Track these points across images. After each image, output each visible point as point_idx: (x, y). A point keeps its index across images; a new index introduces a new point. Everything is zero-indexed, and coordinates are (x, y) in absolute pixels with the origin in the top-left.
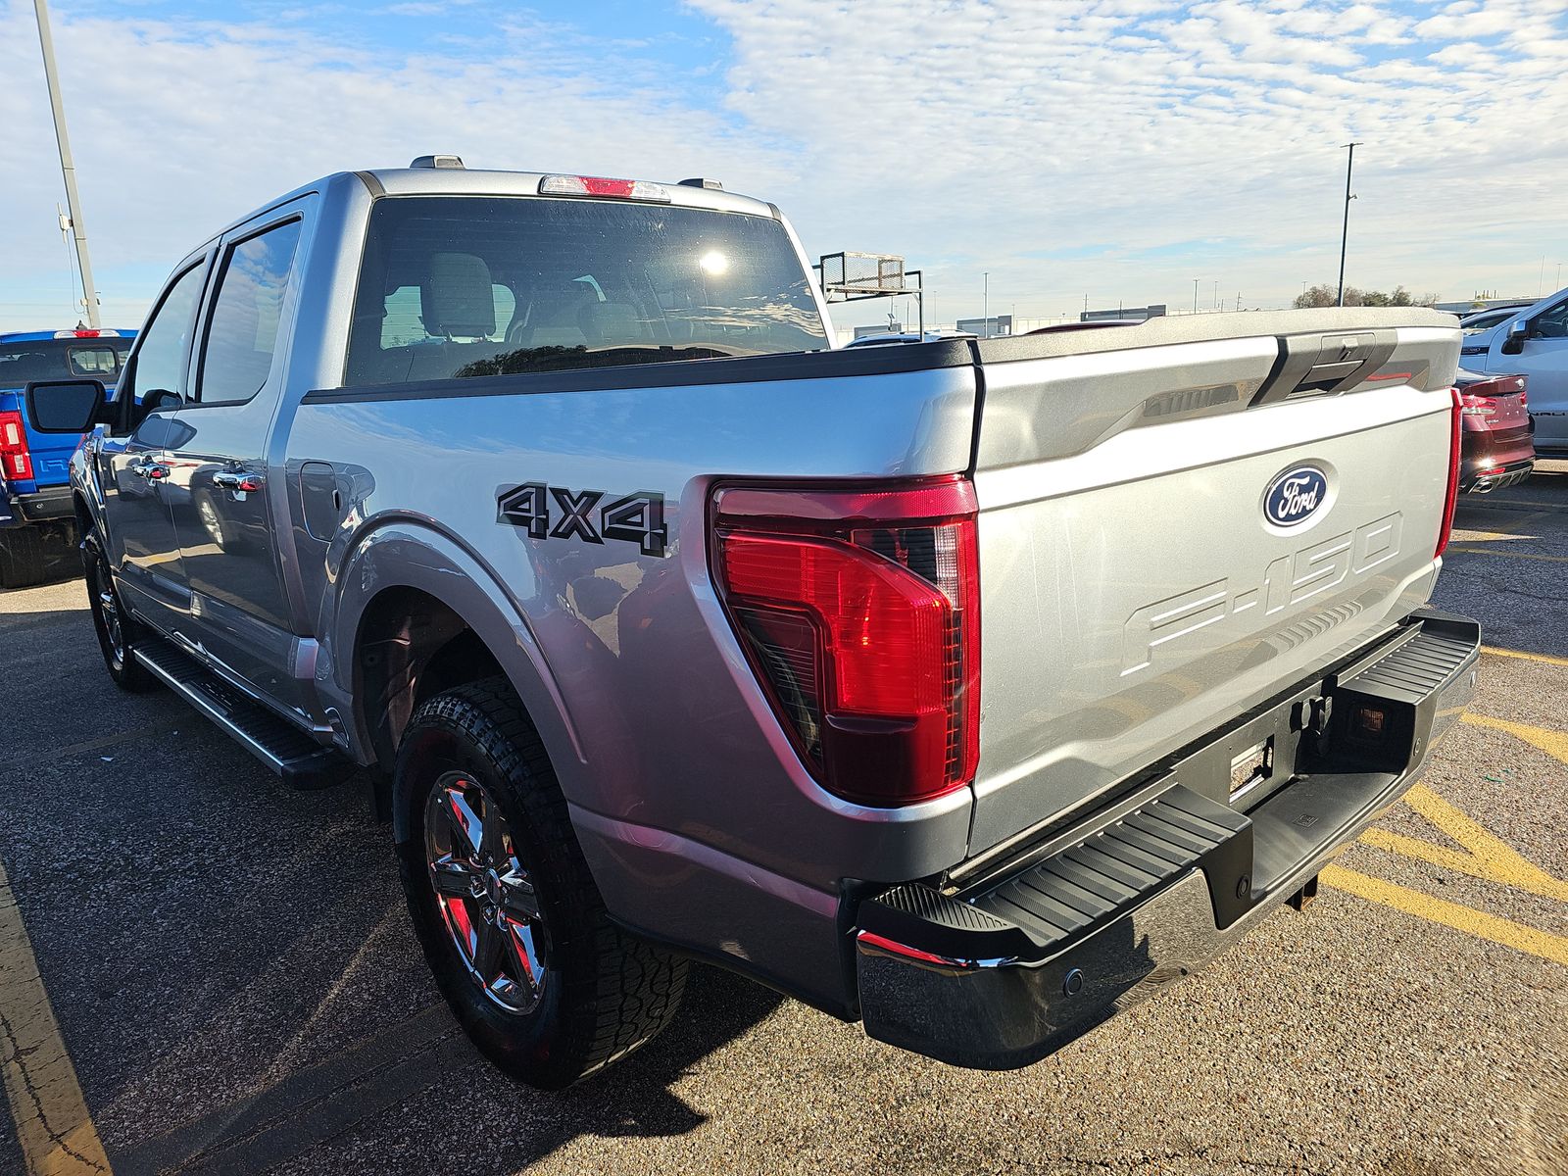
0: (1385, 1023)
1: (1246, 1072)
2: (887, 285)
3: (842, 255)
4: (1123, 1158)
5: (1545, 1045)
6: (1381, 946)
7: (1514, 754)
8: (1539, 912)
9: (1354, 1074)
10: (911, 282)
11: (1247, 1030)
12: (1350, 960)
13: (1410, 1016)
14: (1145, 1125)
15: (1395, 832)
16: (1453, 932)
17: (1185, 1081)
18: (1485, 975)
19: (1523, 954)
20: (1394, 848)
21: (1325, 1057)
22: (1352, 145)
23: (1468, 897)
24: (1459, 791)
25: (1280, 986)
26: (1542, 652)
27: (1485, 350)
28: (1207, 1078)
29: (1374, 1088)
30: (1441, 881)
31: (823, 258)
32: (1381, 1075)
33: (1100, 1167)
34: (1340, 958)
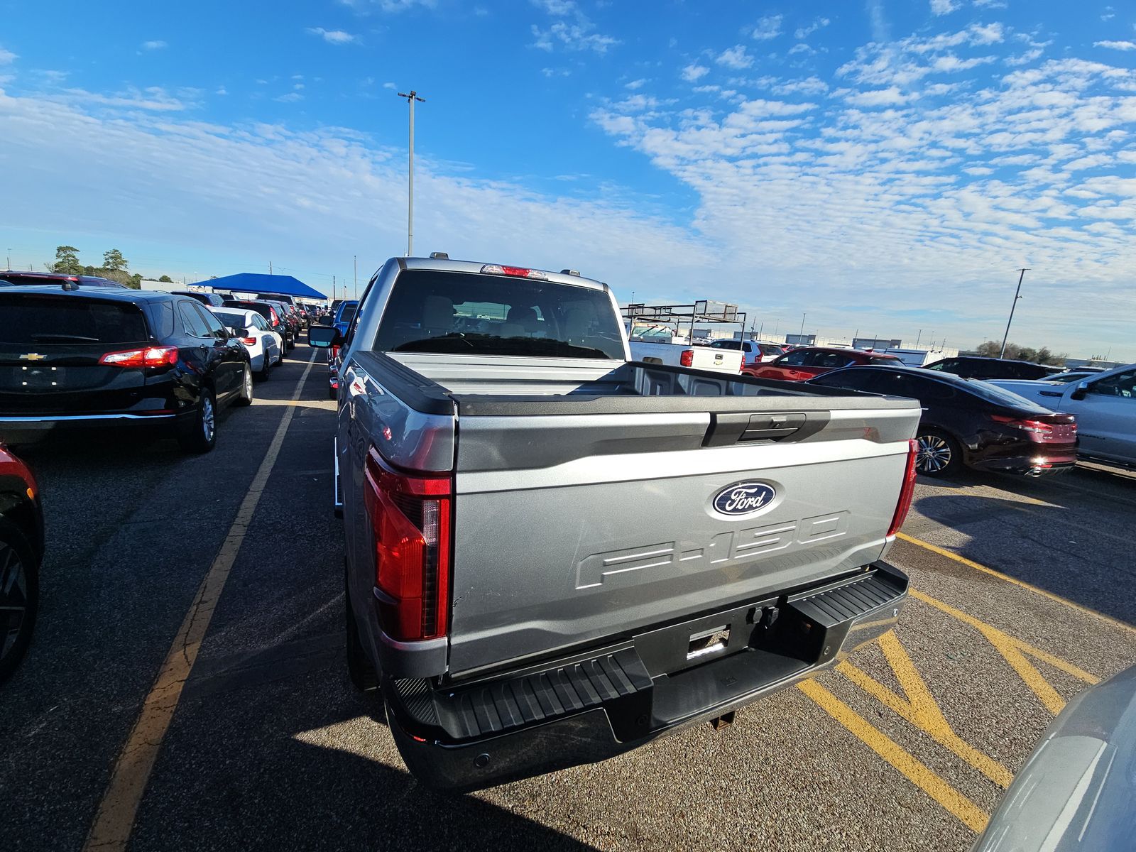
0: (794, 797)
1: (695, 799)
2: (728, 317)
3: (706, 301)
4: (597, 827)
5: (887, 847)
6: (820, 746)
7: (974, 645)
8: (933, 754)
9: (756, 823)
10: (741, 317)
11: (711, 773)
12: (796, 749)
13: (812, 798)
14: (620, 812)
15: (869, 674)
16: (870, 750)
17: (657, 792)
18: (874, 786)
19: (907, 780)
20: (862, 685)
21: (745, 806)
22: (1024, 270)
23: (892, 730)
24: (925, 659)
25: (746, 751)
26: (1029, 582)
27: (1060, 395)
28: (671, 795)
29: (763, 838)
30: (880, 715)
31: (697, 302)
32: (771, 831)
33: (582, 828)
34: (790, 745)
